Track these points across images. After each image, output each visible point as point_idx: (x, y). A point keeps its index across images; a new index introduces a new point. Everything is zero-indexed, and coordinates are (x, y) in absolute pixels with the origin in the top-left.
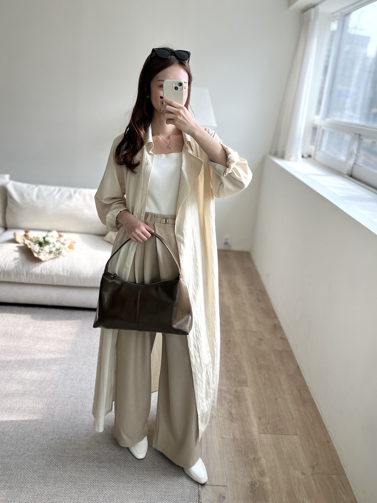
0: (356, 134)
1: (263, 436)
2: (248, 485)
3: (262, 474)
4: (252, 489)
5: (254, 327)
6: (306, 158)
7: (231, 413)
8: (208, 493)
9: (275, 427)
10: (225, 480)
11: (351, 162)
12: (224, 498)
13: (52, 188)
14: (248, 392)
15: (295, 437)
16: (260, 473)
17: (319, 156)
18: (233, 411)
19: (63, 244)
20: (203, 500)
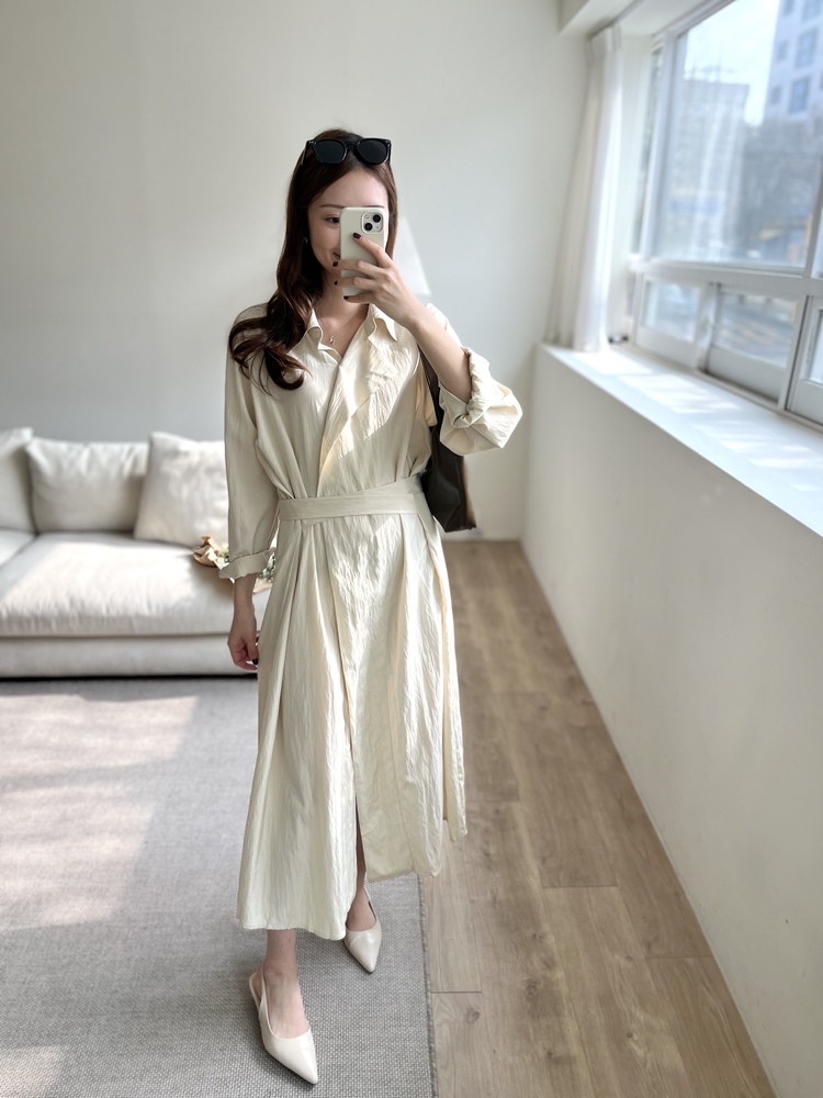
0: (711, 284)
1: (551, 892)
2: (523, 988)
3: (549, 964)
4: (531, 994)
5: (529, 685)
6: (619, 343)
7: (487, 855)
8: (446, 1009)
9: (573, 872)
10: (479, 980)
11: (705, 343)
12: (477, 1015)
14: (521, 812)
15: (613, 889)
16: (545, 963)
17: (643, 337)
18: (492, 850)
20: (436, 1021)
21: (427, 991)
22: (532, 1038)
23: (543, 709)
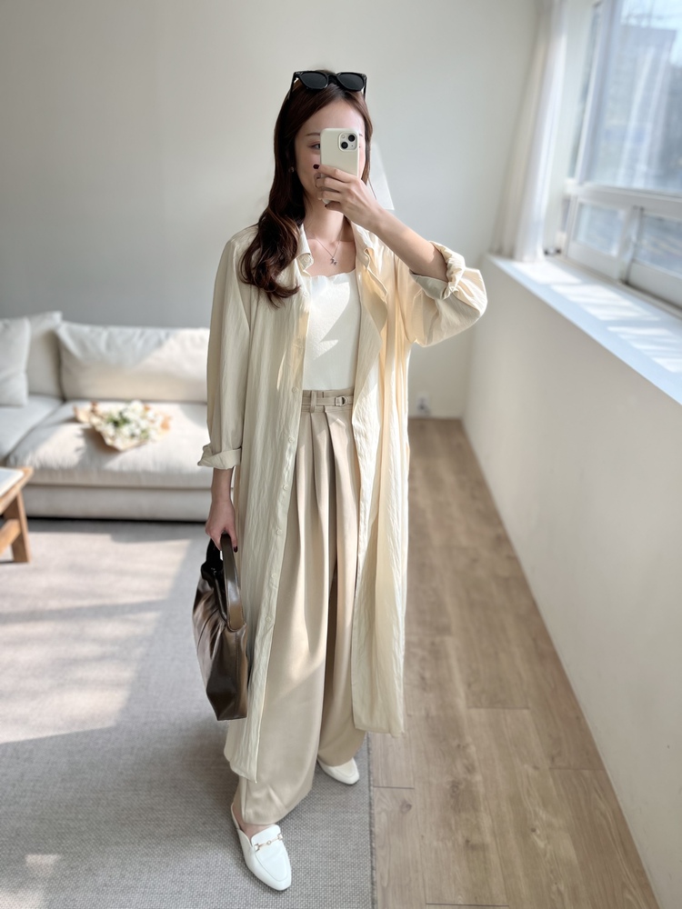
0: (635, 208)
1: (474, 712)
2: (448, 787)
3: (470, 769)
4: (454, 792)
5: (464, 541)
6: (553, 255)
7: (423, 678)
8: (385, 801)
9: (493, 697)
10: (412, 779)
11: (627, 258)
12: (409, 806)
13: (129, 331)
14: (452, 644)
15: (525, 711)
16: (467, 768)
17: (574, 251)
18: (427, 675)
19: (153, 421)
20: (376, 810)
21: (370, 785)
22: (454, 828)
23: (475, 561)
